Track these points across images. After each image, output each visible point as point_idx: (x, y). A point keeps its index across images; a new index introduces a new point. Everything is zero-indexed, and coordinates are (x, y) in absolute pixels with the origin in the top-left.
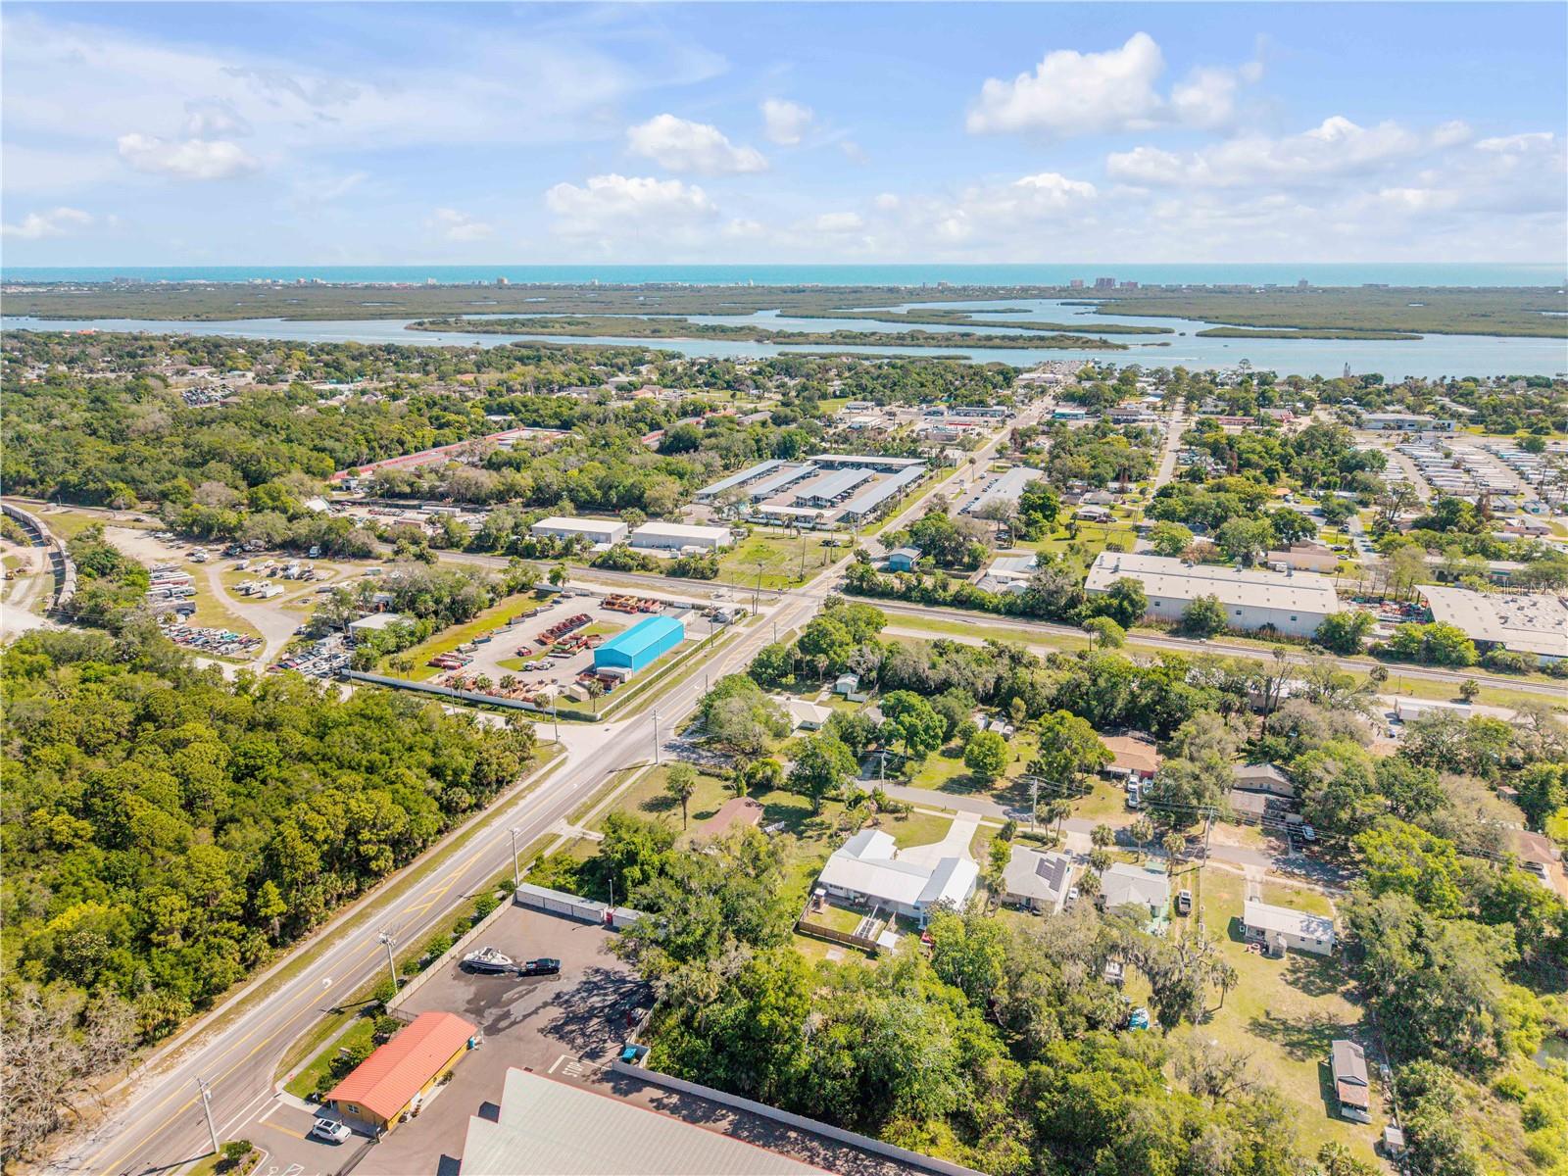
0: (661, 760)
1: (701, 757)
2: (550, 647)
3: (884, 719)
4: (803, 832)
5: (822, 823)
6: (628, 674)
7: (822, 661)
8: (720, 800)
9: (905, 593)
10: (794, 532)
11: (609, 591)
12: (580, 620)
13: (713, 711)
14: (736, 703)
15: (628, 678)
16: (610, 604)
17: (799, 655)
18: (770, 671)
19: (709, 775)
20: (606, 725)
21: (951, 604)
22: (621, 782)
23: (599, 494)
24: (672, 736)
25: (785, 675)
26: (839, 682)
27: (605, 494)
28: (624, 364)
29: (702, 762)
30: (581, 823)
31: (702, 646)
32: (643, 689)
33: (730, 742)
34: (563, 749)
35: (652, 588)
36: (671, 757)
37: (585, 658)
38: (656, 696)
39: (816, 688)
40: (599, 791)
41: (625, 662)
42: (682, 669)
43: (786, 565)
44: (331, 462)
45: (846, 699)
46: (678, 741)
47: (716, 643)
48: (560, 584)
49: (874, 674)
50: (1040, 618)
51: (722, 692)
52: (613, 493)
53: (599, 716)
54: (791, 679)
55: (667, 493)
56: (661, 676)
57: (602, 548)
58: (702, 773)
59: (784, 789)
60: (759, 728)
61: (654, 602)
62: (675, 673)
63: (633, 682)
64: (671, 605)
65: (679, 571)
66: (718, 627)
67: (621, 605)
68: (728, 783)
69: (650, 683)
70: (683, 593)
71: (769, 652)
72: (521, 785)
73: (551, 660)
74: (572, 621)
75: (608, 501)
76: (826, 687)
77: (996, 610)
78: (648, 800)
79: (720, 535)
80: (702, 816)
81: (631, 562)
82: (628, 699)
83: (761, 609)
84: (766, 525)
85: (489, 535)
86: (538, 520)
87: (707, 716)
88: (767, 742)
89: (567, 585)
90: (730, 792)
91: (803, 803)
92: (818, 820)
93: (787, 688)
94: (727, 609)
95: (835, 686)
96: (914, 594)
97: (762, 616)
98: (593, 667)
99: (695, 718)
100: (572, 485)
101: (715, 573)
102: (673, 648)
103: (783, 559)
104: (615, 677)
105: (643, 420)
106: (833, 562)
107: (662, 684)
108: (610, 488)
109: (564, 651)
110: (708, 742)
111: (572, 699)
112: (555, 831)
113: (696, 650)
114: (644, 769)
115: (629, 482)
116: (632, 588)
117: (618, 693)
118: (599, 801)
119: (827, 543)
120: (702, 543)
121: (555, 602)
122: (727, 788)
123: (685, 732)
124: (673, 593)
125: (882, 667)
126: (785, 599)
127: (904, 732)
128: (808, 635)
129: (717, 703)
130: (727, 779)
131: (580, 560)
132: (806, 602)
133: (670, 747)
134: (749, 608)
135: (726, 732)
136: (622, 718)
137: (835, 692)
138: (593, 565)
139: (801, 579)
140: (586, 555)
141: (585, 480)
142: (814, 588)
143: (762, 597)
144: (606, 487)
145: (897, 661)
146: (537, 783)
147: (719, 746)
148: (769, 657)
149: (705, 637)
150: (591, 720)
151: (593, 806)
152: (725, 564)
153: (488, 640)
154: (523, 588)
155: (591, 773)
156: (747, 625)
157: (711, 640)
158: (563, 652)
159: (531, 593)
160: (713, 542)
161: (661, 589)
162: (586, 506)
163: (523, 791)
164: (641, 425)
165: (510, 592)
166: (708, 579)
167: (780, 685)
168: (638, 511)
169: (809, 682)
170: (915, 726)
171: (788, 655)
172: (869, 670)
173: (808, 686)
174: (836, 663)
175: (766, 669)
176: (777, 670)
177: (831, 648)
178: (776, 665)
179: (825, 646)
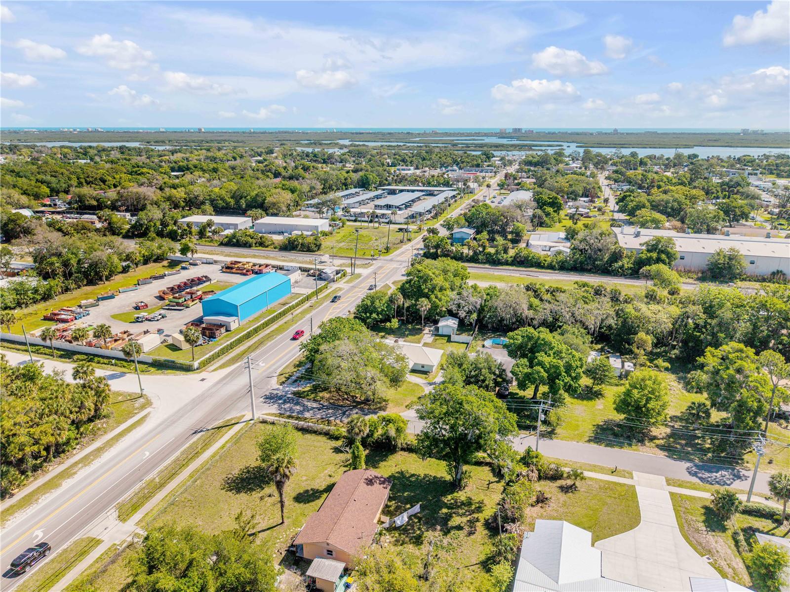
0: (259, 415)
1: (306, 409)
2: (167, 302)
3: (513, 361)
4: (448, 517)
5: (469, 503)
6: (234, 323)
7: (424, 305)
8: (330, 470)
9: (472, 257)
10: (376, 225)
11: (229, 260)
12: (200, 281)
13: (318, 357)
14: (345, 346)
15: (234, 326)
16: (228, 268)
17: (401, 300)
18: (374, 315)
19: (315, 432)
20: (203, 375)
21: (512, 264)
22: (206, 446)
23: (232, 202)
24: (274, 384)
25: (388, 320)
26: (440, 324)
27: (237, 202)
28: (261, 152)
29: (307, 415)
30: (138, 516)
31: (308, 298)
32: (248, 336)
33: (338, 390)
34: (148, 403)
35: (267, 258)
36: (269, 411)
37: (196, 310)
38: (261, 343)
39: (420, 331)
40: (177, 459)
41: (231, 310)
42: (289, 317)
43: (373, 243)
44: (48, 191)
45: (449, 341)
46: (280, 390)
47: (321, 296)
48: (189, 255)
49: (474, 316)
50: (589, 271)
51: (330, 333)
52: (243, 201)
53: (196, 364)
54: (395, 323)
55: (282, 200)
56: (267, 324)
57: (228, 232)
58: (304, 430)
59: (409, 449)
60: (371, 372)
61: (267, 266)
62: (281, 322)
63: (239, 330)
64: (281, 268)
65: (290, 246)
66: (322, 284)
67: (238, 269)
68: (339, 443)
69: (256, 331)
70: (292, 261)
71: (373, 299)
72: (78, 454)
73: (162, 312)
74: (193, 280)
75: (240, 207)
76: (427, 330)
77: (551, 267)
78: (236, 472)
79: (322, 224)
80: (306, 497)
81: (250, 240)
82: (231, 346)
83: (358, 271)
84: (355, 221)
85: (141, 225)
86: (184, 217)
87: (312, 361)
88: (383, 389)
89: (195, 256)
90: (342, 457)
91: (438, 469)
92: (461, 496)
93: (391, 332)
94: (329, 270)
95: (437, 329)
96: (480, 257)
97: (359, 275)
98: (201, 318)
99: (300, 364)
100: (213, 197)
101: (319, 247)
102: (282, 301)
103: (371, 240)
104: (221, 326)
105: (270, 171)
106: (409, 240)
107: (268, 331)
108: (241, 198)
109: (178, 304)
110: (315, 389)
111: (174, 348)
112: (93, 534)
113: (302, 302)
114: (237, 428)
115: (253, 194)
116: (248, 257)
117: (222, 340)
118: (172, 476)
119: (401, 230)
120: (308, 228)
121: (184, 268)
122: (337, 450)
123: (288, 379)
124: (284, 261)
125: (481, 311)
126: (376, 264)
127: (545, 375)
128: (409, 282)
129: (322, 348)
130: (337, 438)
131: (212, 241)
132: (394, 265)
133: (271, 398)
134: (349, 270)
135: (335, 380)
136: (222, 367)
137: (437, 334)
138: (222, 244)
139: (387, 249)
140: (216, 237)
141: (223, 192)
142: (399, 255)
143: (358, 262)
144: (238, 197)
145: (498, 303)
146: (99, 451)
147: (326, 395)
148: (373, 303)
149: (310, 291)
150: (188, 369)
151: (162, 485)
152: (326, 243)
153: (112, 297)
154: (159, 259)
155: (171, 435)
156: (347, 282)
157: (316, 293)
158: (178, 306)
159: (165, 263)
160: (317, 227)
161: (274, 258)
162: (222, 210)
163: (76, 464)
164: (269, 174)
165: (146, 262)
166: (313, 251)
167: (384, 329)
168: (260, 211)
169: (410, 326)
170: (557, 367)
171: (391, 300)
172: (470, 312)
173: (410, 330)
174: (437, 307)
175: (371, 314)
176: (381, 314)
177: (433, 292)
178: (380, 310)
179: (426, 291)
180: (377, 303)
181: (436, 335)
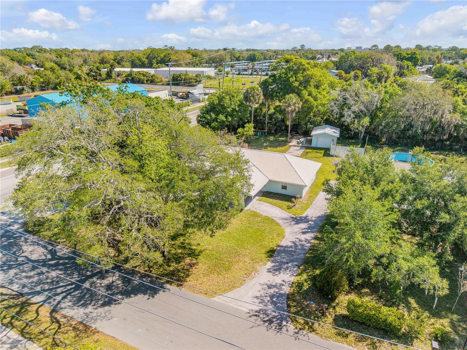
26: (314, 134)
49: (365, 121)
79: (208, 70)
84: (239, 74)
94: (197, 92)
125: (375, 114)
172: (358, 116)
173: (271, 142)
174: (310, 108)
175: (217, 115)
176: (232, 116)
177: (305, 87)
178: (229, 110)
179: (296, 84)
180: (227, 101)
181: (307, 148)
